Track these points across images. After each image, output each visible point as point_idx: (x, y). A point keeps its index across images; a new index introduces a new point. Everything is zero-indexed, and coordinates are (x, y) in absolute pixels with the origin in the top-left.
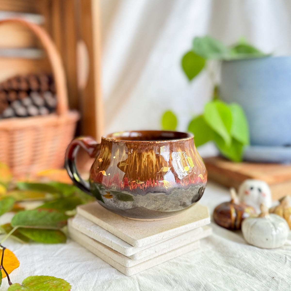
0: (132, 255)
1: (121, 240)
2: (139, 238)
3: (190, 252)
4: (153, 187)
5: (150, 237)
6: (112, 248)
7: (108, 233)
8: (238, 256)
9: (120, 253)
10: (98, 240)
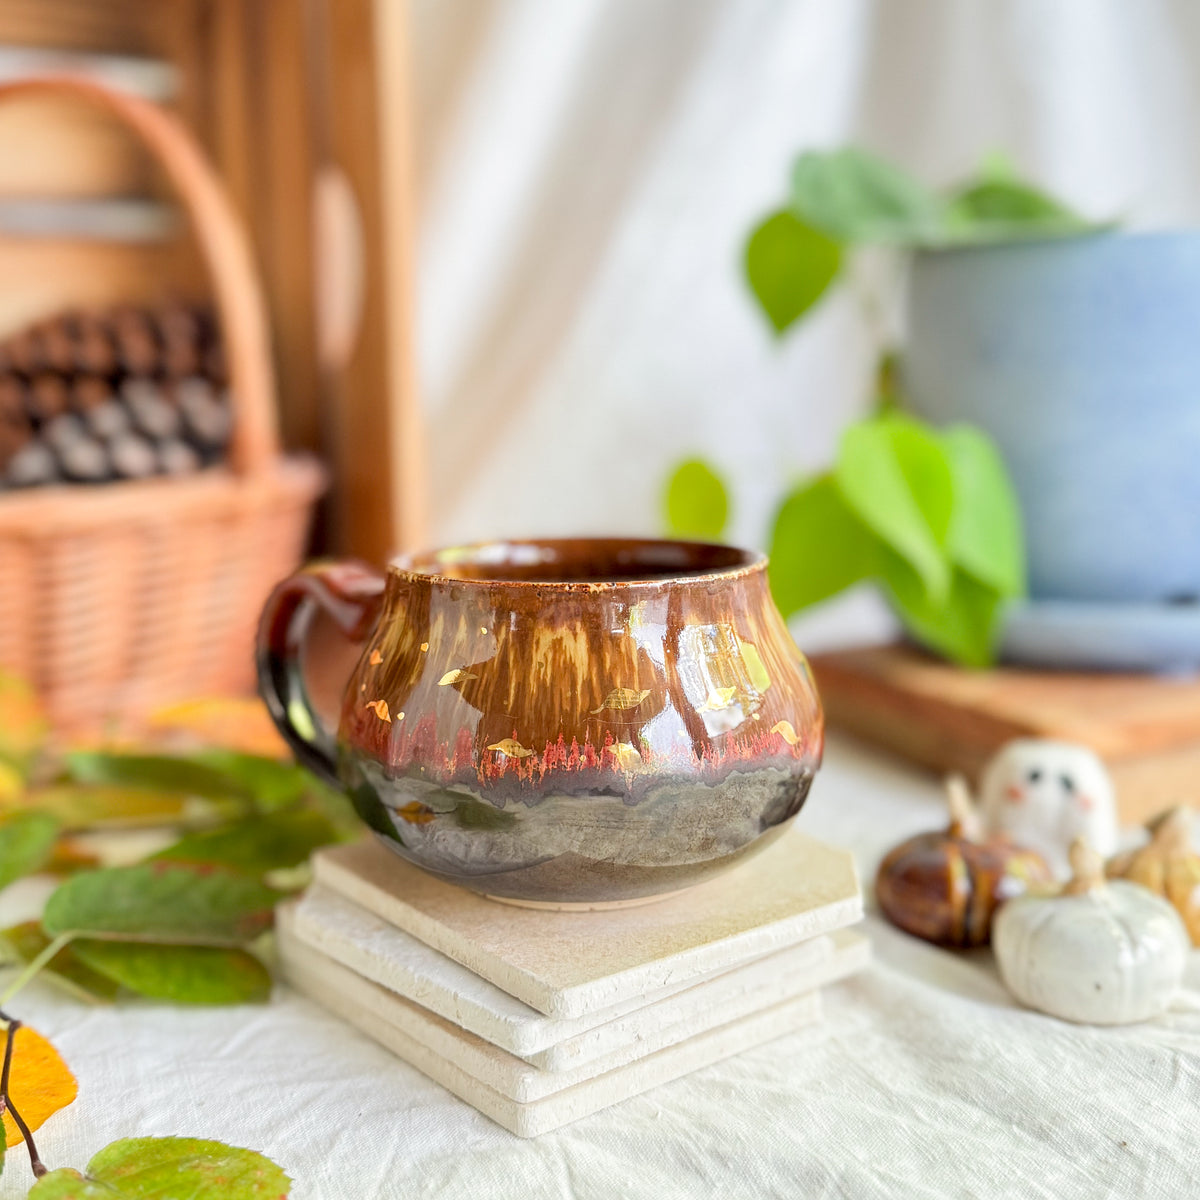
0: (541, 1053)
1: (494, 988)
2: (569, 981)
3: (779, 1038)
4: (573, 771)
5: (613, 979)
6: (458, 1022)
7: (441, 962)
8: (976, 1056)
9: (490, 1044)
10: (400, 991)
